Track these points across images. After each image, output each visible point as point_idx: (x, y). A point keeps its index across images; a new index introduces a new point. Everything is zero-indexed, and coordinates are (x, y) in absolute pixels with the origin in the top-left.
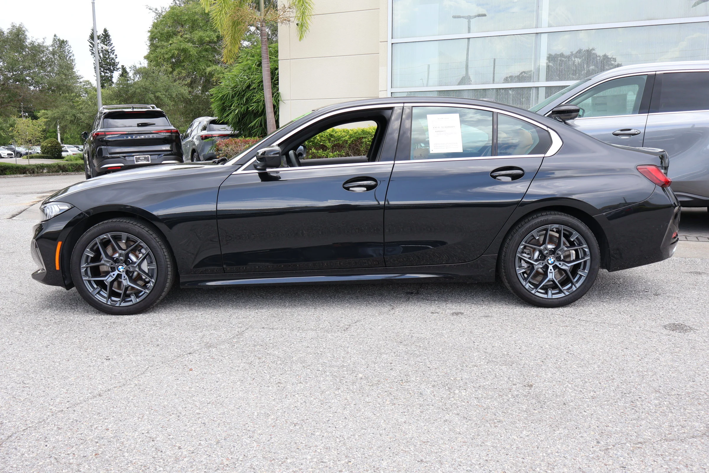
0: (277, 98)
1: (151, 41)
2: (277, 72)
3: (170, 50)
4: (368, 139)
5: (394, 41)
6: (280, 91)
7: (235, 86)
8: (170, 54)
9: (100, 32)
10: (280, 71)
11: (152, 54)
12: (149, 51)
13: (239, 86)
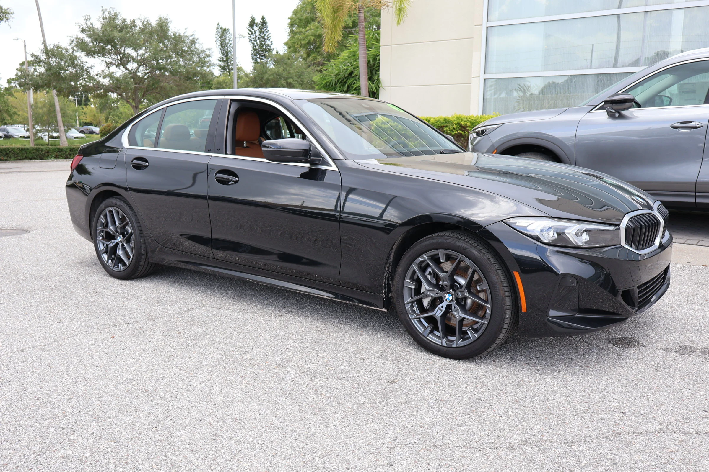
0: (377, 84)
1: (290, 27)
2: (378, 58)
3: (307, 36)
4: (449, 128)
5: (489, 24)
6: (380, 77)
7: (338, 72)
8: (306, 40)
9: (258, 20)
10: (381, 57)
11: (290, 40)
12: (289, 38)
13: (342, 74)
